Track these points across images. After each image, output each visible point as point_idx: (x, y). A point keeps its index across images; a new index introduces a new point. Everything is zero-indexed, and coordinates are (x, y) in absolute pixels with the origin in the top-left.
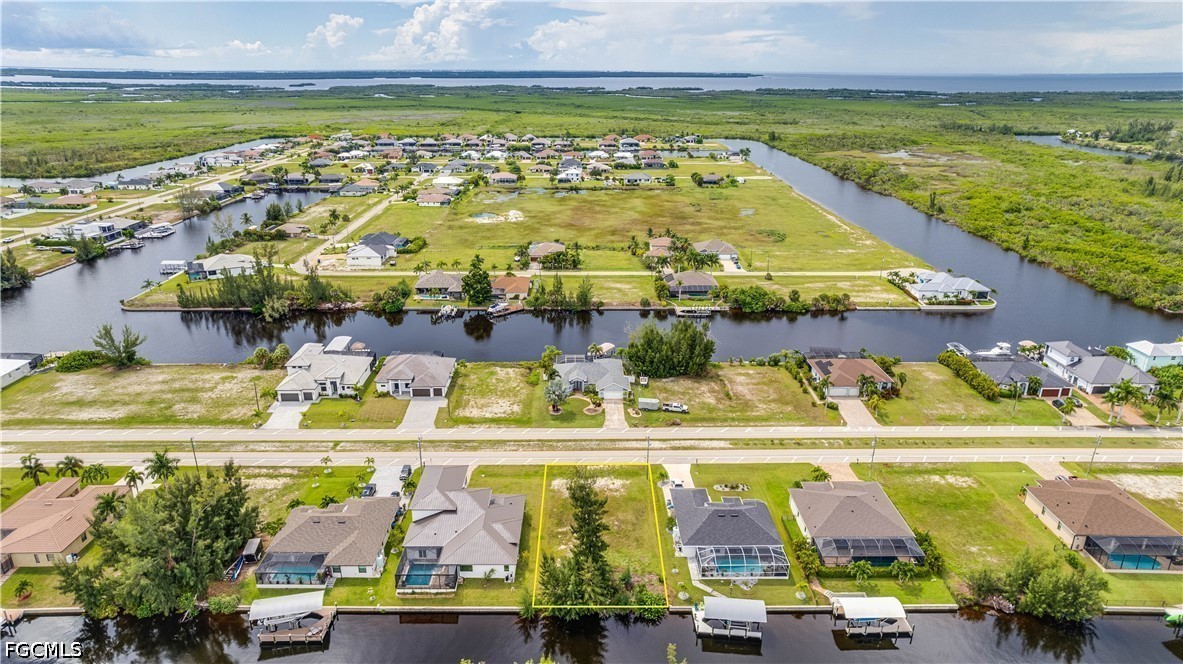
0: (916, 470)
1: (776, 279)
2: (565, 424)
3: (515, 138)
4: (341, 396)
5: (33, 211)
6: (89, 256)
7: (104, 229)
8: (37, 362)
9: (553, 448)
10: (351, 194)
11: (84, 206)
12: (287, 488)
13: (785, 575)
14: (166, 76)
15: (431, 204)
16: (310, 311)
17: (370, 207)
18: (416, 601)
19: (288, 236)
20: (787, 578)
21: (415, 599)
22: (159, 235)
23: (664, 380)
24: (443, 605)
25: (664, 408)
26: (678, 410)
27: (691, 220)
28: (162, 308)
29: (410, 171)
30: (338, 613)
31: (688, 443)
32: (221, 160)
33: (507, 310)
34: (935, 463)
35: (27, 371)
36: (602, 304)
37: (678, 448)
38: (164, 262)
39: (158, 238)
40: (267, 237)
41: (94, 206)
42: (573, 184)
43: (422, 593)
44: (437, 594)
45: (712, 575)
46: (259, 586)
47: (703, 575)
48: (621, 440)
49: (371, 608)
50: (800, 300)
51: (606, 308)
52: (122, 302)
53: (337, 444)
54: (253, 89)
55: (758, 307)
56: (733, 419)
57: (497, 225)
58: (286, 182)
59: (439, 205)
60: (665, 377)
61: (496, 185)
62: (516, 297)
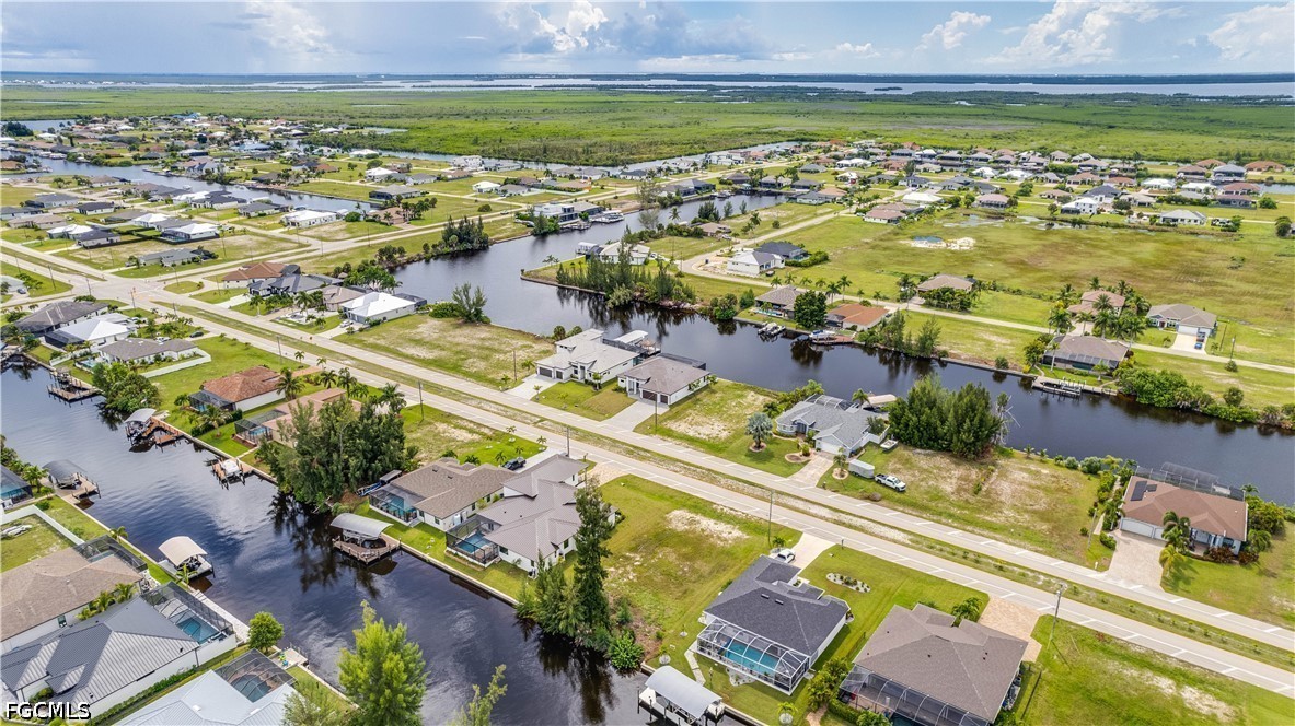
0: (1147, 661)
1: (1242, 372)
2: (754, 464)
3: (1066, 156)
4: (586, 381)
5: (543, 191)
6: (543, 231)
7: (565, 210)
8: (421, 305)
9: (713, 481)
10: (807, 201)
11: (578, 191)
12: (472, 443)
13: (788, 689)
14: (768, 78)
15: (877, 221)
16: (654, 304)
17: (816, 216)
18: (453, 563)
19: (706, 234)
20: (789, 694)
21: (455, 560)
22: (607, 220)
23: (918, 451)
24: (469, 574)
25: (877, 478)
26: (890, 484)
27: (1206, 278)
28: (546, 281)
29: (897, 184)
30: (401, 548)
31: (859, 522)
32: (724, 159)
33: (830, 339)
34: (1189, 665)
35: (412, 311)
36: (945, 354)
37: (843, 524)
38: (582, 243)
39: (606, 223)
40: (685, 234)
41: (587, 191)
42: (1082, 216)
43: (461, 558)
44: (472, 563)
45: (709, 653)
46: (371, 507)
47: (702, 650)
48: (789, 495)
49: (421, 553)
50: (1242, 404)
51: (950, 359)
52: (523, 271)
53: (543, 420)
54: (834, 91)
55: (1161, 400)
56: (951, 516)
57: (930, 251)
58: (760, 184)
59: (885, 222)
60: (921, 447)
61: (980, 208)
62: (854, 328)
